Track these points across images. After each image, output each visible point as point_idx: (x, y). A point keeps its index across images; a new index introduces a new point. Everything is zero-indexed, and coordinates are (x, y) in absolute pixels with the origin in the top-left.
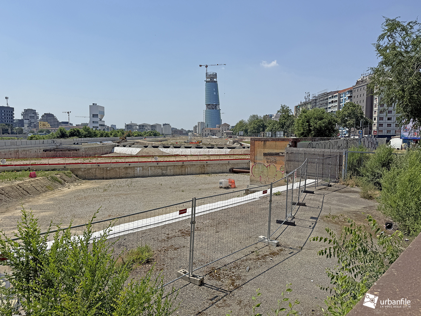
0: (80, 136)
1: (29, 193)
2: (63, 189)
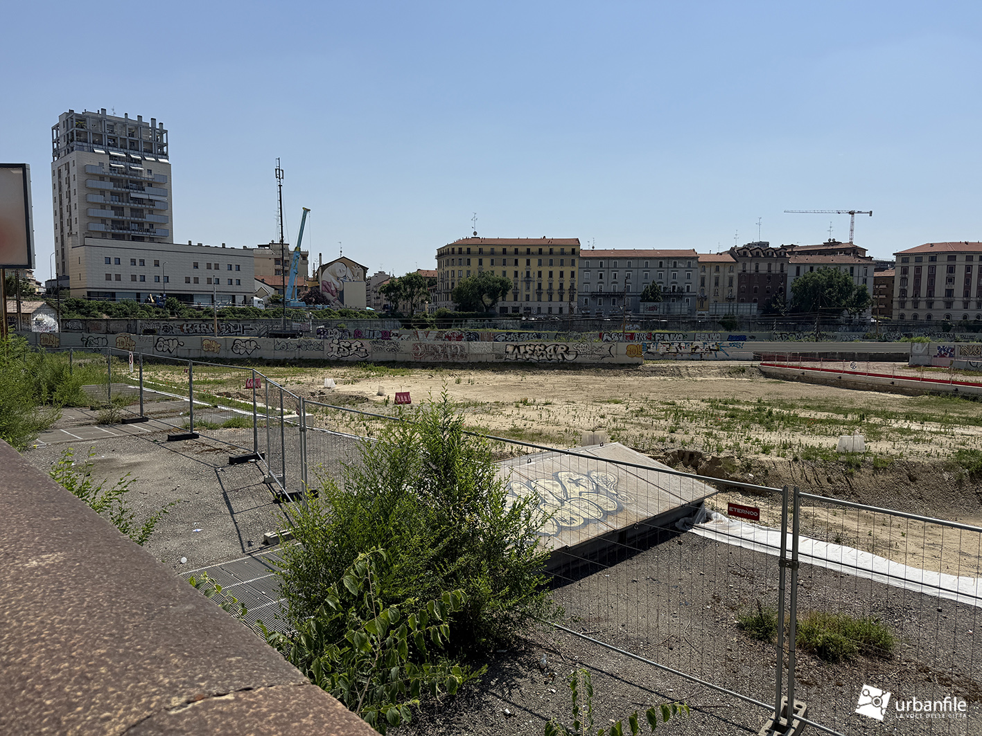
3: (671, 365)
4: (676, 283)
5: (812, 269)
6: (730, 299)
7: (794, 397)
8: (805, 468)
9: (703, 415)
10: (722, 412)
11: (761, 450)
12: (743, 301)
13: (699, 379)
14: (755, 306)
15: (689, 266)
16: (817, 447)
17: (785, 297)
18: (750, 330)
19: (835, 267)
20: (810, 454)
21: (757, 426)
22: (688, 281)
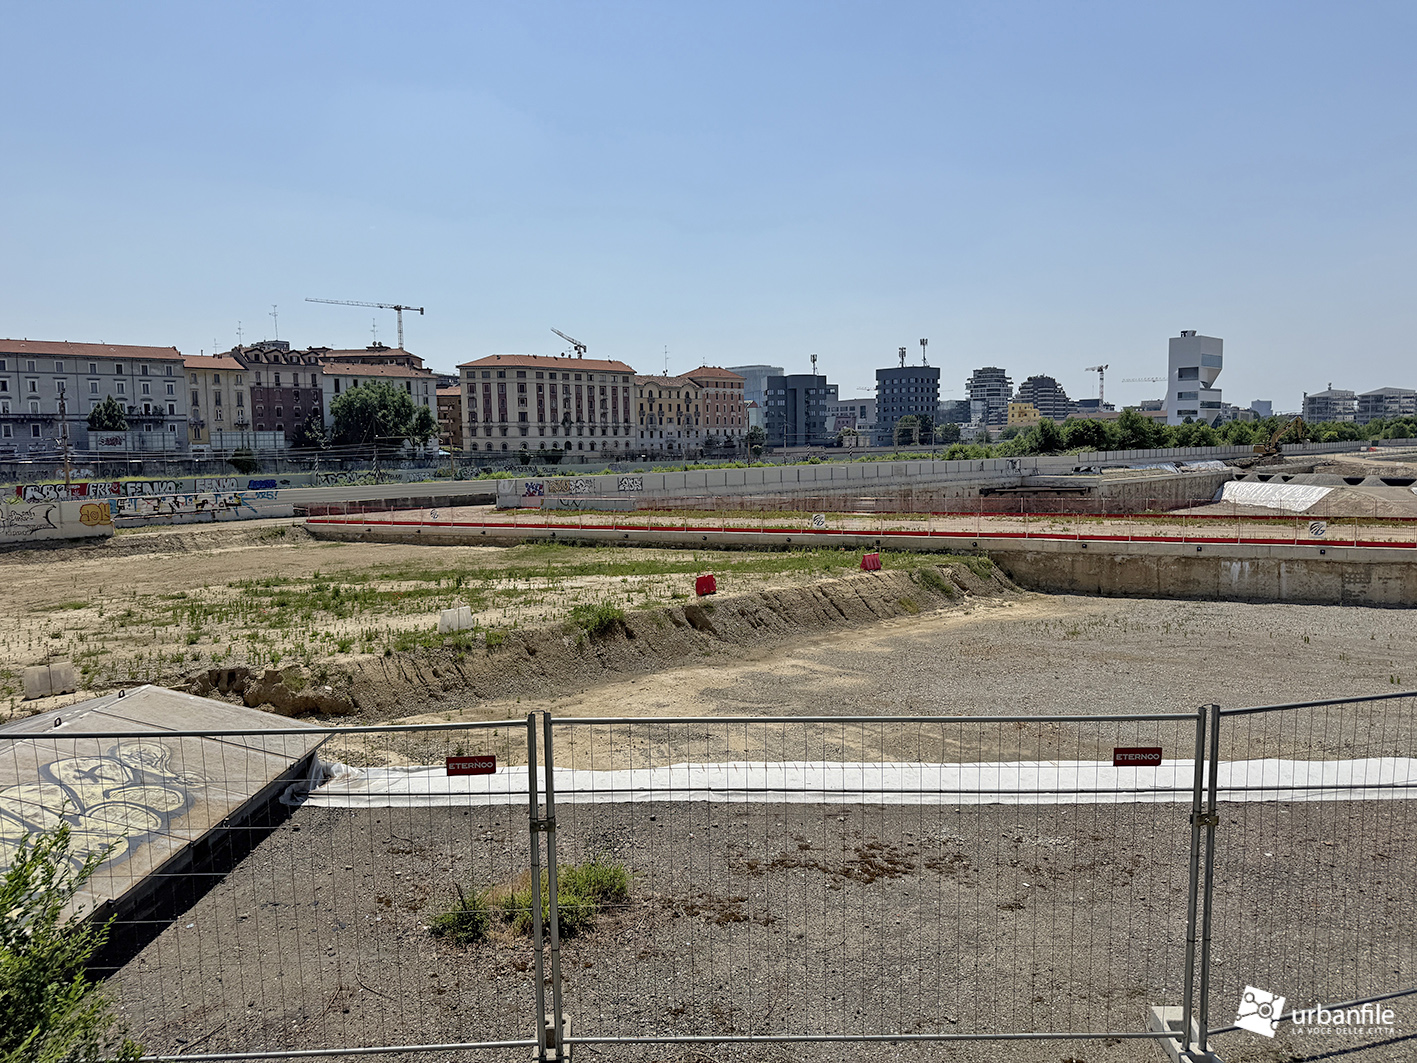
0: (1105, 446)
1: (843, 615)
2: (948, 614)
3: (165, 533)
4: (150, 400)
5: (356, 383)
6: (242, 426)
7: (363, 565)
8: (402, 663)
9: (237, 607)
10: (268, 600)
11: (337, 647)
12: (261, 429)
13: (215, 551)
14: (281, 435)
15: (169, 373)
16: (413, 630)
17: (322, 421)
18: (277, 472)
19: (386, 381)
20: (406, 642)
21: (323, 613)
22: (169, 397)
